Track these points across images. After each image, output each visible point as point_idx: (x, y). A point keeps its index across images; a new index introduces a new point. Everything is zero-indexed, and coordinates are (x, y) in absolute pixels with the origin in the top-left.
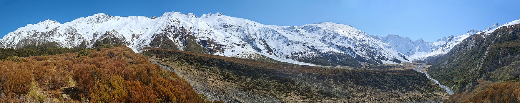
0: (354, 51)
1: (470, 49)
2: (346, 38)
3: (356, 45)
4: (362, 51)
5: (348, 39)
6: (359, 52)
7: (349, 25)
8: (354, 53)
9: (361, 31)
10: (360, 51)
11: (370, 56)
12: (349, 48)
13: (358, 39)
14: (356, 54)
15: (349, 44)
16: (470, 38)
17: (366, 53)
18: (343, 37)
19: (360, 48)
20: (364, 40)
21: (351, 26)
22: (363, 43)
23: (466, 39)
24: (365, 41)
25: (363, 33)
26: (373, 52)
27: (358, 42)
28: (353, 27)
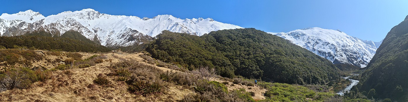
0: (334, 56)
2: (328, 43)
3: (336, 51)
4: (342, 56)
5: (330, 45)
6: (338, 57)
7: (338, 30)
8: (333, 57)
9: (349, 36)
10: (340, 56)
11: (349, 60)
12: (329, 53)
13: (342, 45)
14: (334, 59)
15: (329, 50)
17: (347, 57)
18: (326, 43)
19: (341, 53)
20: (348, 45)
21: (340, 31)
22: (346, 48)
24: (349, 46)
25: (351, 38)
26: (354, 57)
27: (341, 47)
28: (341, 32)
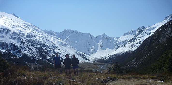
0: (20, 48)
1: (165, 41)
2: (8, 31)
3: (22, 42)
4: (31, 49)
5: (11, 33)
6: (26, 50)
7: (14, 15)
8: (20, 51)
9: (29, 24)
10: (28, 49)
11: (41, 56)
12: (12, 45)
13: (26, 34)
14: (22, 53)
15: (12, 40)
16: (165, 26)
17: (36, 51)
18: (4, 29)
19: (28, 45)
20: (33, 35)
21: (16, 16)
22: (32, 39)
23: (160, 28)
24: (35, 36)
25: (32, 26)
26: (45, 50)
27: (25, 37)
28: (18, 18)
